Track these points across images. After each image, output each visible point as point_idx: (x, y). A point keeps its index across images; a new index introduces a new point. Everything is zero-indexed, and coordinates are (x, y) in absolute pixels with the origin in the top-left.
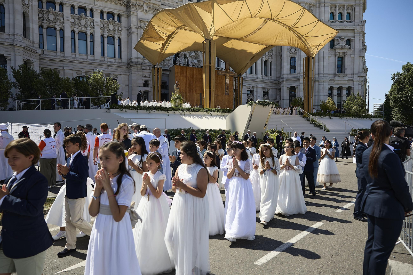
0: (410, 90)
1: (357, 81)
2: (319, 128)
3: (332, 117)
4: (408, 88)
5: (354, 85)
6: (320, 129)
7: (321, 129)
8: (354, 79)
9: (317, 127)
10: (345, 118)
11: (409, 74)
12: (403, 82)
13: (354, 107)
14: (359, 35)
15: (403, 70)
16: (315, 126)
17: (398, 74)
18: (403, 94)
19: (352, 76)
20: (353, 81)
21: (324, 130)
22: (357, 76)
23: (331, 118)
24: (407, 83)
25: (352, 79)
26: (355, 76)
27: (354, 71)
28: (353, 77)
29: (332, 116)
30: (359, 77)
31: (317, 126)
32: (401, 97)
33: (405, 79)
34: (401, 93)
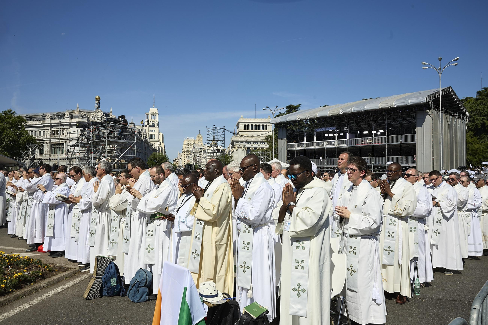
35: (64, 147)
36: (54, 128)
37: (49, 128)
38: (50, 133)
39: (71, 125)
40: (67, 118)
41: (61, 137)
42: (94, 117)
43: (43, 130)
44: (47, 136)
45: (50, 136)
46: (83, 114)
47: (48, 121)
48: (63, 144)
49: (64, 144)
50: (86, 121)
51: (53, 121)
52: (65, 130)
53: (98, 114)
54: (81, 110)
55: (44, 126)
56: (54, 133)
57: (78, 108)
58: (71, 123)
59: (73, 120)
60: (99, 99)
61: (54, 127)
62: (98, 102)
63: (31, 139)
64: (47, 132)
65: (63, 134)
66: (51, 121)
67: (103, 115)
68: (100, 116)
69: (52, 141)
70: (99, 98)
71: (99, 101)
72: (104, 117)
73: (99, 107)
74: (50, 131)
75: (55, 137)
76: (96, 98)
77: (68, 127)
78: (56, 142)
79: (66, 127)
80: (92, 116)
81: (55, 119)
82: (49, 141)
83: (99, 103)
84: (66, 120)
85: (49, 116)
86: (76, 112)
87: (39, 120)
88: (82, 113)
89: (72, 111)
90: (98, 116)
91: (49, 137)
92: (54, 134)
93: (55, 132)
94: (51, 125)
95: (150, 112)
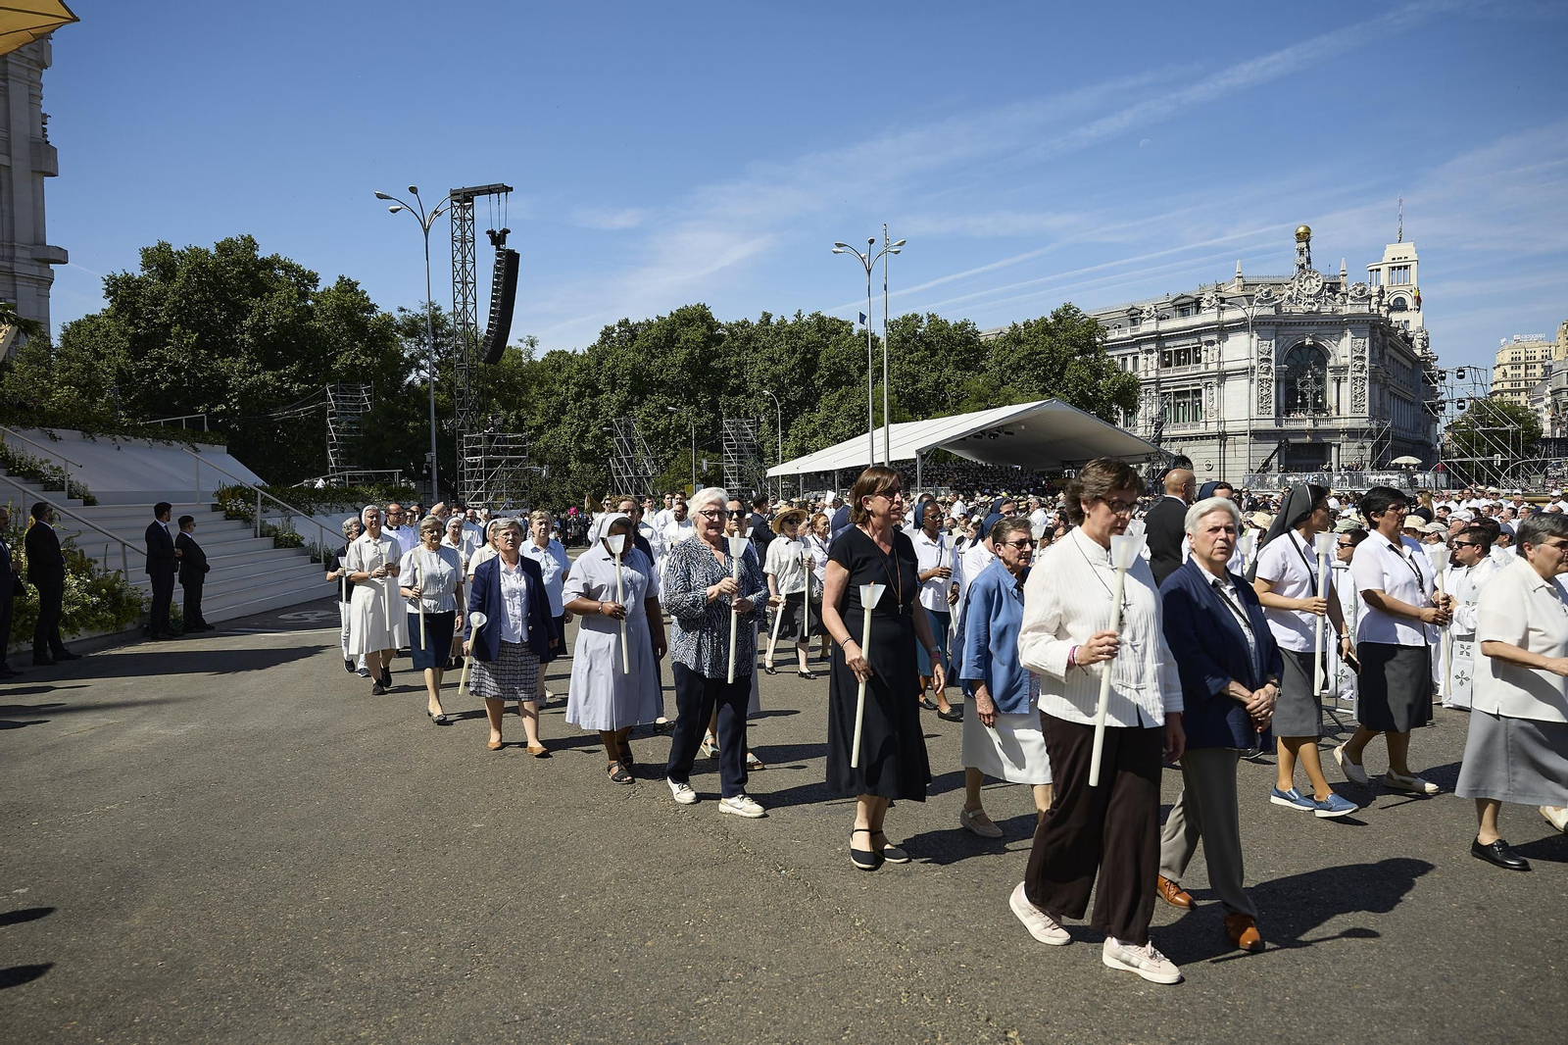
0: (186, 345)
1: (30, 278)
2: (41, 486)
3: (57, 432)
4: (178, 336)
5: (15, 292)
6: (45, 490)
7: (52, 490)
8: (18, 268)
9: (27, 478)
10: (107, 439)
11: (176, 286)
12: (151, 312)
13: (60, 394)
14: (25, 73)
15: (146, 266)
16: (10, 474)
17: (128, 280)
18: (161, 359)
19: (7, 252)
20: (12, 275)
21: (71, 496)
22: (27, 254)
23: (53, 438)
24: (171, 316)
25: (7, 264)
26: (18, 253)
27: (12, 231)
28: (12, 259)
29: (55, 427)
30: (37, 263)
31: (21, 474)
32: (154, 370)
33: (156, 300)
34: (155, 352)
35: (1200, 402)
36: (1171, 346)
37: (1153, 346)
38: (1155, 362)
39: (1223, 331)
40: (1208, 311)
41: (1190, 370)
42: (1294, 296)
43: (1132, 354)
44: (1147, 371)
45: (1157, 370)
46: (1259, 293)
47: (1148, 327)
48: (1198, 393)
49: (1201, 390)
50: (1272, 311)
51: (1165, 326)
52: (1203, 348)
53: (1307, 285)
54: (1248, 281)
55: (1138, 344)
56: (1167, 359)
57: (1240, 275)
58: (1223, 324)
59: (1231, 315)
60: (1309, 234)
61: (1167, 345)
62: (1304, 245)
63: (1128, 382)
64: (1147, 359)
65: (1198, 360)
66: (1158, 326)
67: (1323, 288)
68: (1313, 292)
69: (1163, 385)
70: (1308, 232)
71: (1307, 241)
72: (1328, 294)
73: (1309, 260)
74: (1155, 354)
75: (1172, 372)
76: (1298, 234)
77: (1214, 337)
78: (1174, 387)
79: (1204, 339)
80: (1290, 293)
81: (1168, 317)
82: (1153, 387)
83: (1308, 247)
84: (1209, 316)
85: (1153, 312)
86: (1233, 290)
87: (1120, 327)
88: (1257, 290)
89: (1218, 285)
90: (1306, 292)
91: (1152, 374)
92: (1168, 365)
93: (1170, 357)
94: (1159, 338)
95: (1387, 258)
